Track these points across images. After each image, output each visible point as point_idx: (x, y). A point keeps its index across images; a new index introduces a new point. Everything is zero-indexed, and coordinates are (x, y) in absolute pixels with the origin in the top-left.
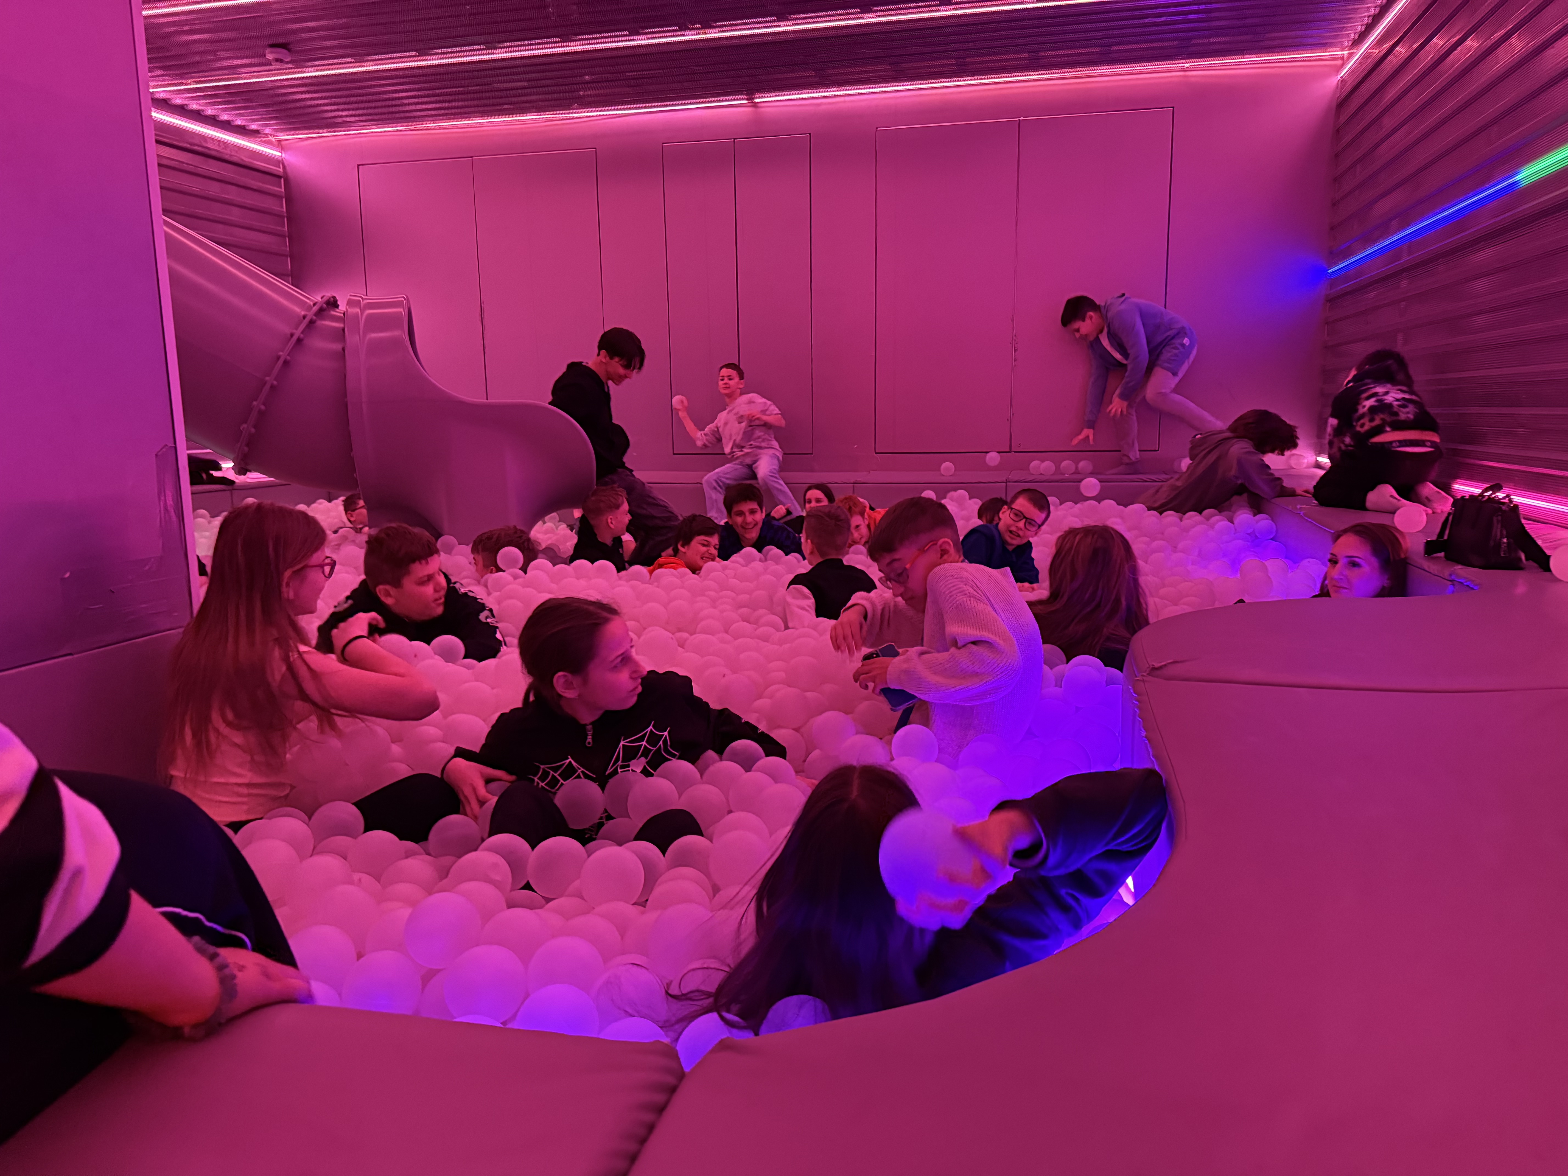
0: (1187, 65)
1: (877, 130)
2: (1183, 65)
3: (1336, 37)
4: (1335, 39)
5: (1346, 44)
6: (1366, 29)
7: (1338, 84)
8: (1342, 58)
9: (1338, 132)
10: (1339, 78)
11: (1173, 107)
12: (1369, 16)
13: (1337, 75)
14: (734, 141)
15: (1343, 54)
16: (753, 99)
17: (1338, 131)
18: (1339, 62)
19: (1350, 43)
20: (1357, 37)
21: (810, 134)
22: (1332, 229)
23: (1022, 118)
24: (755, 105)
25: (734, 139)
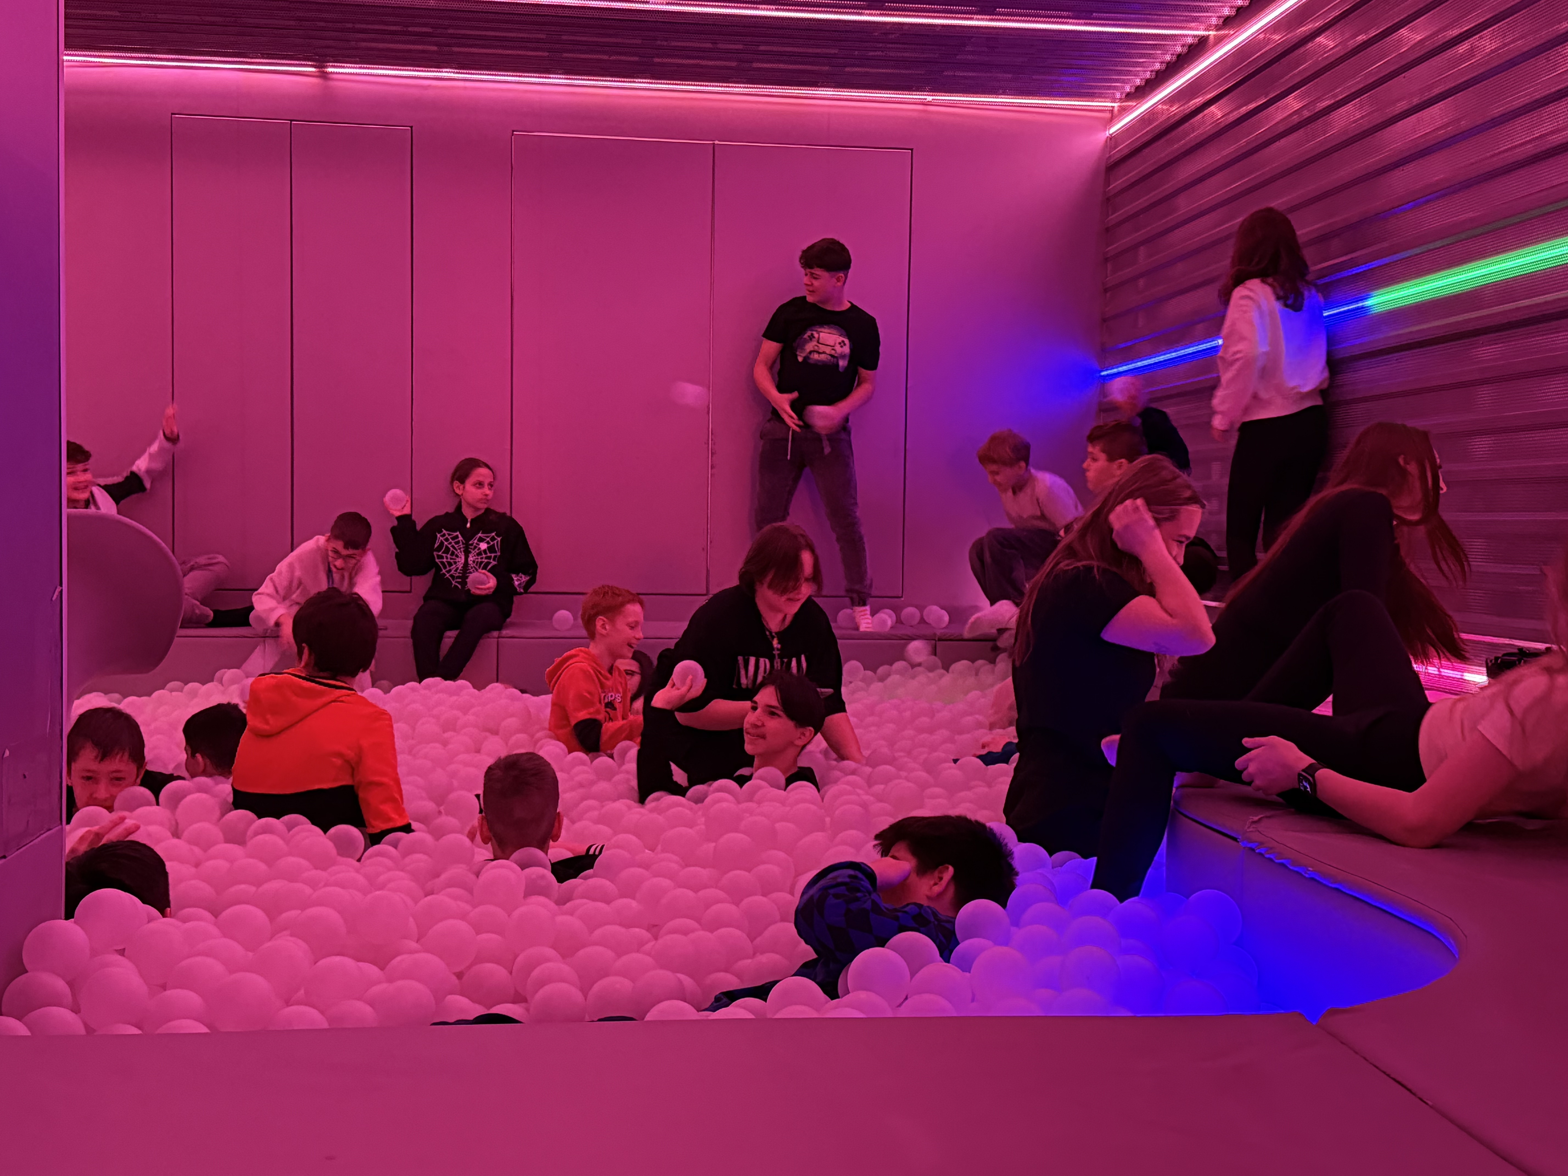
0: (929, 98)
1: (513, 134)
2: (925, 97)
3: (1109, 88)
4: (1109, 89)
5: (1118, 95)
6: (1146, 84)
7: (1106, 141)
8: (1112, 111)
9: (1109, 201)
10: (1108, 135)
11: (912, 150)
12: (1152, 71)
13: (1105, 130)
14: (291, 123)
15: (1113, 107)
16: (327, 67)
17: (1108, 199)
18: (1108, 115)
19: (1124, 95)
20: (1133, 90)
21: (411, 127)
22: (1104, 320)
23: (716, 142)
24: (324, 76)
25: (291, 121)
